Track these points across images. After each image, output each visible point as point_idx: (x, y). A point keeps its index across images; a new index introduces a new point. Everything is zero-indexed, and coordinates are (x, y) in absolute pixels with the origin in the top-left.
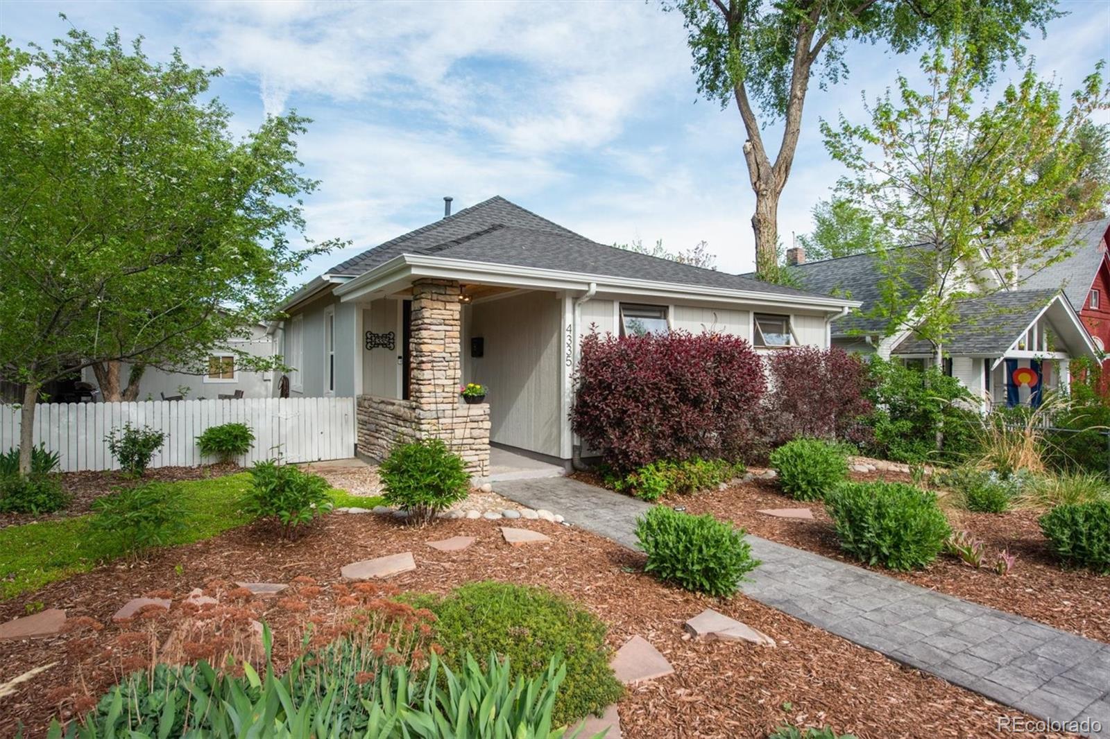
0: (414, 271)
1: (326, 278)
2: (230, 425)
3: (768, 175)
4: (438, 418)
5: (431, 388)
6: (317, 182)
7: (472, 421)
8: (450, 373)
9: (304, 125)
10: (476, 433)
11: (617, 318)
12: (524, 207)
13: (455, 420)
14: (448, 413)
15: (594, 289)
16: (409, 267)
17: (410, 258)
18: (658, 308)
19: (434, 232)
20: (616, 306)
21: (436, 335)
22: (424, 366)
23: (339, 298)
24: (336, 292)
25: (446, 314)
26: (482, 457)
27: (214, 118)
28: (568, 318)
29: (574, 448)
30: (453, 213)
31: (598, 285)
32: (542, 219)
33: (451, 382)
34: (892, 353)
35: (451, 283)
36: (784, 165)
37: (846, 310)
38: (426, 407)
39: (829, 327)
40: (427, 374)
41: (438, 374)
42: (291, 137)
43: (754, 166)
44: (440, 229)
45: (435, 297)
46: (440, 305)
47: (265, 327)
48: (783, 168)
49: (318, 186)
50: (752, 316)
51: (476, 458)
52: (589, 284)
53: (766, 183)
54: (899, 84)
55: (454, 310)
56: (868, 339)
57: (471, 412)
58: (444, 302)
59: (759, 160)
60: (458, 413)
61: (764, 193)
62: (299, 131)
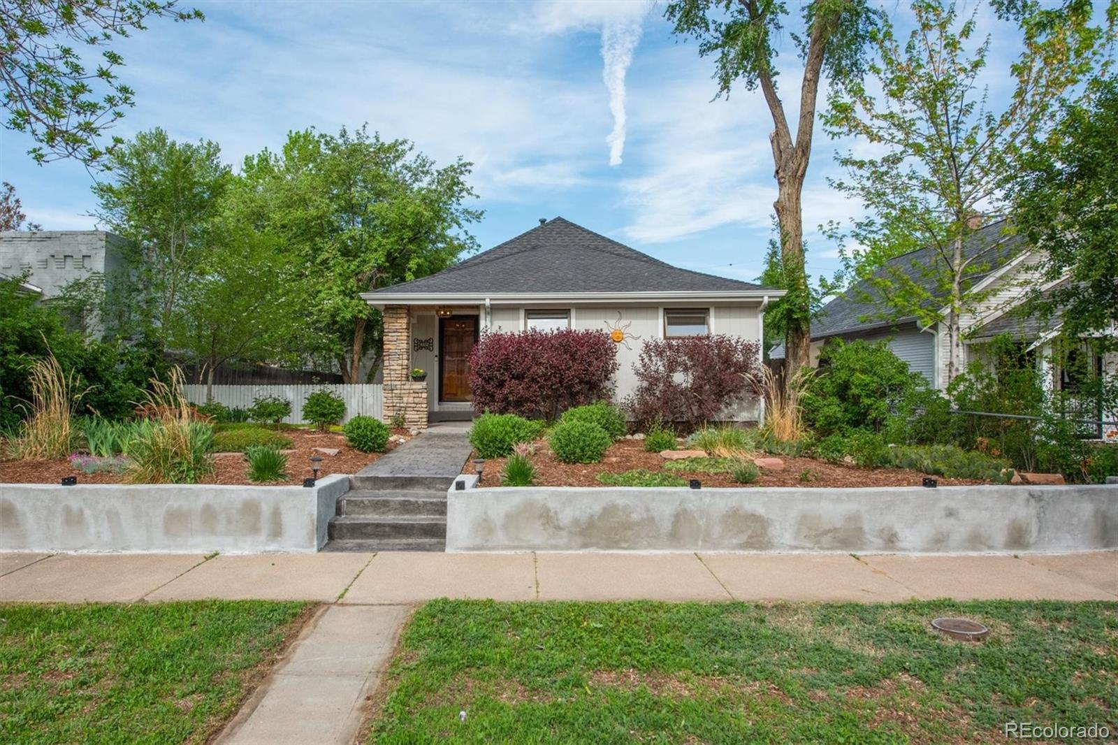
3: (788, 161)
4: (392, 390)
5: (388, 371)
7: (414, 393)
8: (400, 362)
10: (417, 400)
11: (522, 321)
13: (403, 391)
14: (398, 387)
15: (487, 302)
16: (366, 300)
18: (561, 311)
20: (522, 313)
21: (391, 339)
25: (397, 326)
26: (421, 416)
28: (483, 323)
31: (491, 299)
33: (400, 368)
35: (400, 307)
36: (804, 148)
37: (766, 300)
39: (760, 316)
41: (393, 363)
43: (777, 152)
45: (391, 315)
46: (393, 320)
48: (800, 153)
50: (662, 314)
51: (417, 416)
53: (784, 171)
55: (402, 323)
56: (919, 324)
57: (414, 387)
58: (397, 318)
59: (782, 147)
60: (405, 387)
61: (783, 180)
62: (467, 173)
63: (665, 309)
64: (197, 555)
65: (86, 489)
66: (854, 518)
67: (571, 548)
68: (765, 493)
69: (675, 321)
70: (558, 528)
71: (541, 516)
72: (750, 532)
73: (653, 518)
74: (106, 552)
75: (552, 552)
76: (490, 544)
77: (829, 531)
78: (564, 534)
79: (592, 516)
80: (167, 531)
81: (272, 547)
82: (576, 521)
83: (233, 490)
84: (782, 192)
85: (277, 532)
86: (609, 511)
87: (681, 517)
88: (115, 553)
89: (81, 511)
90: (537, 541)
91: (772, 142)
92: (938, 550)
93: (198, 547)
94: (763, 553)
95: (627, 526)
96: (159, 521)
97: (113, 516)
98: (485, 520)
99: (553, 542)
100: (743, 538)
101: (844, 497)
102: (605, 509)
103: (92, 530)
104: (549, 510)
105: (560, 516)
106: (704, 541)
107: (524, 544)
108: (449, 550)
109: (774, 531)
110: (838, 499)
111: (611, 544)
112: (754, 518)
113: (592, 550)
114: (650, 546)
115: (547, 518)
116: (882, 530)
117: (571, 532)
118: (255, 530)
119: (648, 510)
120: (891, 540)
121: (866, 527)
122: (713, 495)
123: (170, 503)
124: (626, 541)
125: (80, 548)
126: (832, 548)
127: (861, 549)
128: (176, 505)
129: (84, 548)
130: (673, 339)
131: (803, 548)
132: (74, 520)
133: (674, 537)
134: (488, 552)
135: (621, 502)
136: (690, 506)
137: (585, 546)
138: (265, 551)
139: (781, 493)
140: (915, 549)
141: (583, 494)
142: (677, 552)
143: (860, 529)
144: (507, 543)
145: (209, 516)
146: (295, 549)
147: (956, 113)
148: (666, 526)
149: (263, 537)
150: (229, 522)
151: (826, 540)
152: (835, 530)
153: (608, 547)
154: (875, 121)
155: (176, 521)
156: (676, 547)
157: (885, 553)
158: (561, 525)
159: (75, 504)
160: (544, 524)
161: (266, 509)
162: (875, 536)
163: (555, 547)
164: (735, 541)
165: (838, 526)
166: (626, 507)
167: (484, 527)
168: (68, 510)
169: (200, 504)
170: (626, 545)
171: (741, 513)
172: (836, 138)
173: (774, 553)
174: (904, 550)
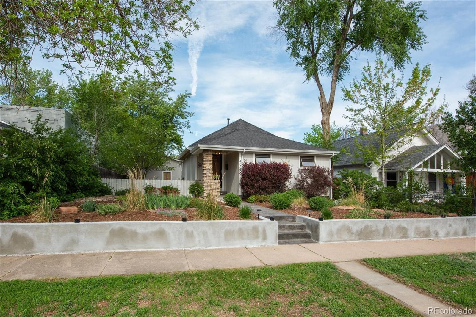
0: (201, 148)
1: (188, 148)
2: (166, 186)
3: (326, 107)
4: (207, 183)
5: (206, 175)
6: (194, 113)
7: (215, 184)
8: (210, 172)
9: (189, 95)
10: (216, 187)
11: (254, 158)
12: (248, 122)
14: (210, 182)
15: (245, 151)
16: (199, 147)
17: (199, 145)
18: (267, 155)
19: (217, 133)
20: (254, 155)
21: (207, 163)
22: (204, 170)
23: (191, 153)
24: (191, 152)
25: (209, 158)
26: (218, 193)
27: (165, 93)
28: (240, 158)
29: (242, 192)
30: (230, 124)
31: (246, 149)
32: (253, 126)
33: (210, 174)
34: (379, 170)
35: (210, 150)
36: (331, 103)
37: (333, 155)
38: (204, 180)
39: (330, 160)
40: (205, 172)
41: (207, 172)
42: (186, 99)
43: (321, 104)
44: (219, 132)
46: (208, 155)
47: (179, 162)
48: (330, 105)
49: (194, 115)
50: (300, 158)
52: (243, 149)
53: (325, 110)
54: (362, 75)
55: (211, 157)
56: (366, 164)
57: (215, 182)
58: (209, 155)
59: (323, 102)
60: (212, 182)
61: (324, 113)
62: (188, 97)
63: (301, 156)
64: (237, 248)
65: (194, 223)
66: (428, 228)
67: (356, 240)
68: (407, 220)
69: (305, 160)
70: (352, 233)
71: (347, 230)
72: (403, 233)
73: (378, 229)
74: (202, 248)
75: (350, 242)
76: (332, 240)
77: (422, 232)
78: (354, 235)
79: (362, 229)
80: (226, 239)
81: (263, 244)
82: (357, 231)
83: (249, 222)
84: (324, 117)
85: (265, 238)
86: (366, 227)
87: (386, 228)
88: (206, 249)
89: (192, 232)
90: (346, 238)
91: (319, 100)
92: (447, 237)
93: (238, 244)
94: (406, 239)
95: (371, 232)
96: (222, 235)
97: (205, 233)
98: (331, 232)
99: (351, 238)
100: (401, 235)
101: (426, 221)
102: (365, 226)
103: (197, 239)
104: (349, 227)
105: (353, 229)
106: (392, 236)
107: (342, 239)
108: (320, 242)
109: (409, 232)
110: (424, 222)
111: (367, 238)
112: (404, 228)
113: (362, 241)
114: (377, 239)
115: (349, 230)
116: (435, 231)
117: (355, 235)
118: (257, 237)
119: (377, 227)
120: (437, 234)
121: (431, 231)
122: (394, 221)
123: (226, 228)
124: (370, 237)
125: (192, 247)
126: (423, 237)
127: (430, 237)
128: (229, 228)
129: (193, 247)
130: (306, 167)
131: (416, 238)
132: (189, 235)
133: (384, 236)
134: (332, 243)
135: (369, 224)
136: (388, 225)
137: (360, 239)
138: (261, 245)
139: (411, 220)
140: (442, 237)
141: (359, 221)
142: (385, 240)
143: (430, 231)
144: (337, 239)
145: (241, 232)
146: (271, 244)
147: (389, 98)
148: (382, 232)
149: (260, 240)
150: (248, 234)
151: (422, 234)
152: (424, 232)
153: (366, 240)
154: (361, 97)
155: (229, 235)
156: (384, 239)
157: (436, 238)
158: (353, 232)
159: (190, 229)
160: (348, 232)
161: (260, 229)
162: (433, 233)
163: (351, 240)
164: (399, 236)
165: (424, 230)
166: (371, 226)
167: (331, 234)
168: (187, 232)
169: (237, 228)
170: (370, 239)
171: (401, 227)
172: (345, 101)
173: (409, 239)
174: (440, 237)
